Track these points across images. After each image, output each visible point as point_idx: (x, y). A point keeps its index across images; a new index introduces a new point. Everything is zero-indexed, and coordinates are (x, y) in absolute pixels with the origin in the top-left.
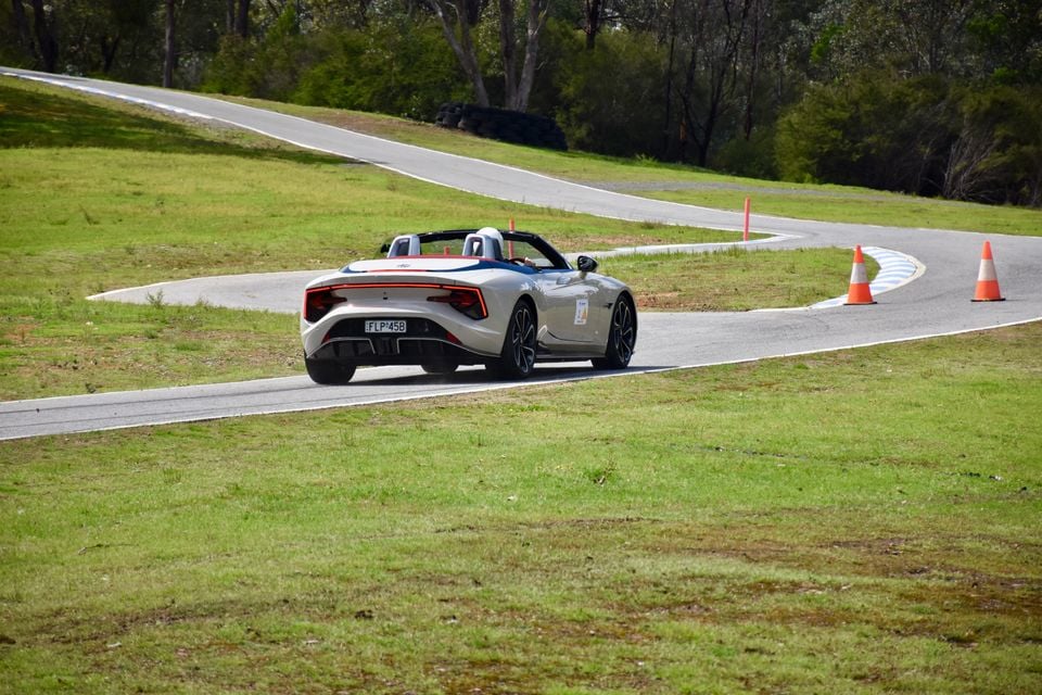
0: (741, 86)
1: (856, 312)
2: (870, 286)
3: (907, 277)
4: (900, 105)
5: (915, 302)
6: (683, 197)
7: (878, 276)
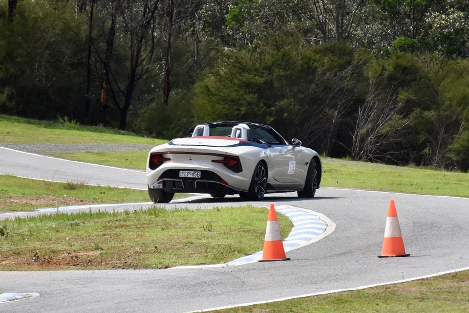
0: (159, 52)
1: (270, 268)
2: (284, 243)
3: (318, 234)
4: (308, 70)
5: (326, 258)
6: (105, 158)
7: (291, 233)
